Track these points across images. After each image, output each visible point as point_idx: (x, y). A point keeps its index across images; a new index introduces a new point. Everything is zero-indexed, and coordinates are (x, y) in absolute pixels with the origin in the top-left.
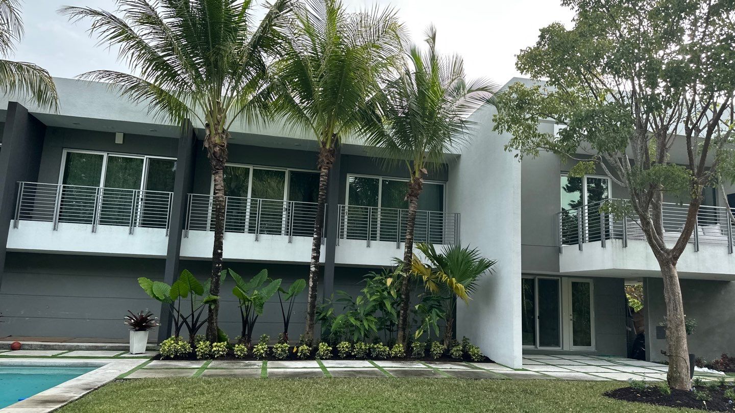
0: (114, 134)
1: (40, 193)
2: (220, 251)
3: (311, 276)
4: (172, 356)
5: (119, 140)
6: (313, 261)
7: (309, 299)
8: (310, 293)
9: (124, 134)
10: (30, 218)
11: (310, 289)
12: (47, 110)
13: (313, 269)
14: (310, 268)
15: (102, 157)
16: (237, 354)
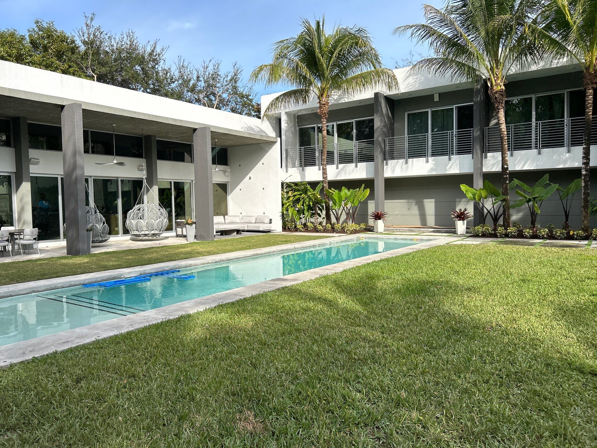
0: (433, 95)
1: (396, 143)
2: (506, 166)
3: (583, 178)
4: (480, 235)
5: (436, 99)
6: (584, 166)
7: (583, 196)
8: (583, 191)
9: (439, 94)
10: (393, 158)
11: (583, 188)
12: (393, 92)
13: (584, 172)
14: (581, 172)
15: (428, 112)
16: (525, 235)
